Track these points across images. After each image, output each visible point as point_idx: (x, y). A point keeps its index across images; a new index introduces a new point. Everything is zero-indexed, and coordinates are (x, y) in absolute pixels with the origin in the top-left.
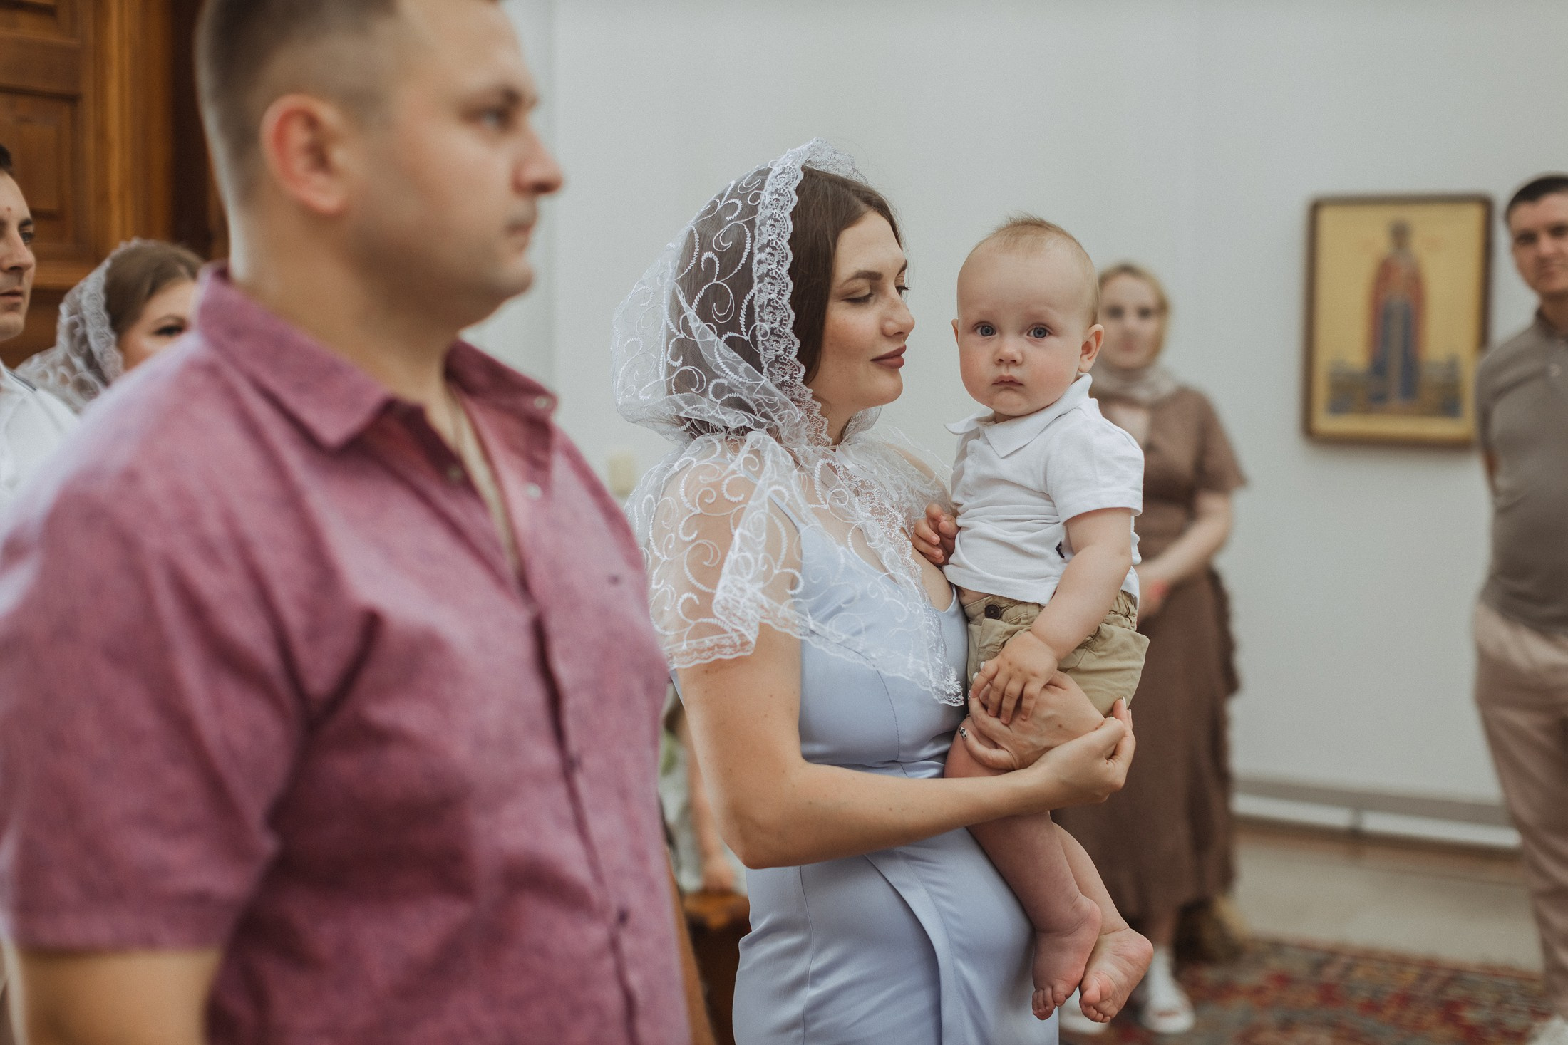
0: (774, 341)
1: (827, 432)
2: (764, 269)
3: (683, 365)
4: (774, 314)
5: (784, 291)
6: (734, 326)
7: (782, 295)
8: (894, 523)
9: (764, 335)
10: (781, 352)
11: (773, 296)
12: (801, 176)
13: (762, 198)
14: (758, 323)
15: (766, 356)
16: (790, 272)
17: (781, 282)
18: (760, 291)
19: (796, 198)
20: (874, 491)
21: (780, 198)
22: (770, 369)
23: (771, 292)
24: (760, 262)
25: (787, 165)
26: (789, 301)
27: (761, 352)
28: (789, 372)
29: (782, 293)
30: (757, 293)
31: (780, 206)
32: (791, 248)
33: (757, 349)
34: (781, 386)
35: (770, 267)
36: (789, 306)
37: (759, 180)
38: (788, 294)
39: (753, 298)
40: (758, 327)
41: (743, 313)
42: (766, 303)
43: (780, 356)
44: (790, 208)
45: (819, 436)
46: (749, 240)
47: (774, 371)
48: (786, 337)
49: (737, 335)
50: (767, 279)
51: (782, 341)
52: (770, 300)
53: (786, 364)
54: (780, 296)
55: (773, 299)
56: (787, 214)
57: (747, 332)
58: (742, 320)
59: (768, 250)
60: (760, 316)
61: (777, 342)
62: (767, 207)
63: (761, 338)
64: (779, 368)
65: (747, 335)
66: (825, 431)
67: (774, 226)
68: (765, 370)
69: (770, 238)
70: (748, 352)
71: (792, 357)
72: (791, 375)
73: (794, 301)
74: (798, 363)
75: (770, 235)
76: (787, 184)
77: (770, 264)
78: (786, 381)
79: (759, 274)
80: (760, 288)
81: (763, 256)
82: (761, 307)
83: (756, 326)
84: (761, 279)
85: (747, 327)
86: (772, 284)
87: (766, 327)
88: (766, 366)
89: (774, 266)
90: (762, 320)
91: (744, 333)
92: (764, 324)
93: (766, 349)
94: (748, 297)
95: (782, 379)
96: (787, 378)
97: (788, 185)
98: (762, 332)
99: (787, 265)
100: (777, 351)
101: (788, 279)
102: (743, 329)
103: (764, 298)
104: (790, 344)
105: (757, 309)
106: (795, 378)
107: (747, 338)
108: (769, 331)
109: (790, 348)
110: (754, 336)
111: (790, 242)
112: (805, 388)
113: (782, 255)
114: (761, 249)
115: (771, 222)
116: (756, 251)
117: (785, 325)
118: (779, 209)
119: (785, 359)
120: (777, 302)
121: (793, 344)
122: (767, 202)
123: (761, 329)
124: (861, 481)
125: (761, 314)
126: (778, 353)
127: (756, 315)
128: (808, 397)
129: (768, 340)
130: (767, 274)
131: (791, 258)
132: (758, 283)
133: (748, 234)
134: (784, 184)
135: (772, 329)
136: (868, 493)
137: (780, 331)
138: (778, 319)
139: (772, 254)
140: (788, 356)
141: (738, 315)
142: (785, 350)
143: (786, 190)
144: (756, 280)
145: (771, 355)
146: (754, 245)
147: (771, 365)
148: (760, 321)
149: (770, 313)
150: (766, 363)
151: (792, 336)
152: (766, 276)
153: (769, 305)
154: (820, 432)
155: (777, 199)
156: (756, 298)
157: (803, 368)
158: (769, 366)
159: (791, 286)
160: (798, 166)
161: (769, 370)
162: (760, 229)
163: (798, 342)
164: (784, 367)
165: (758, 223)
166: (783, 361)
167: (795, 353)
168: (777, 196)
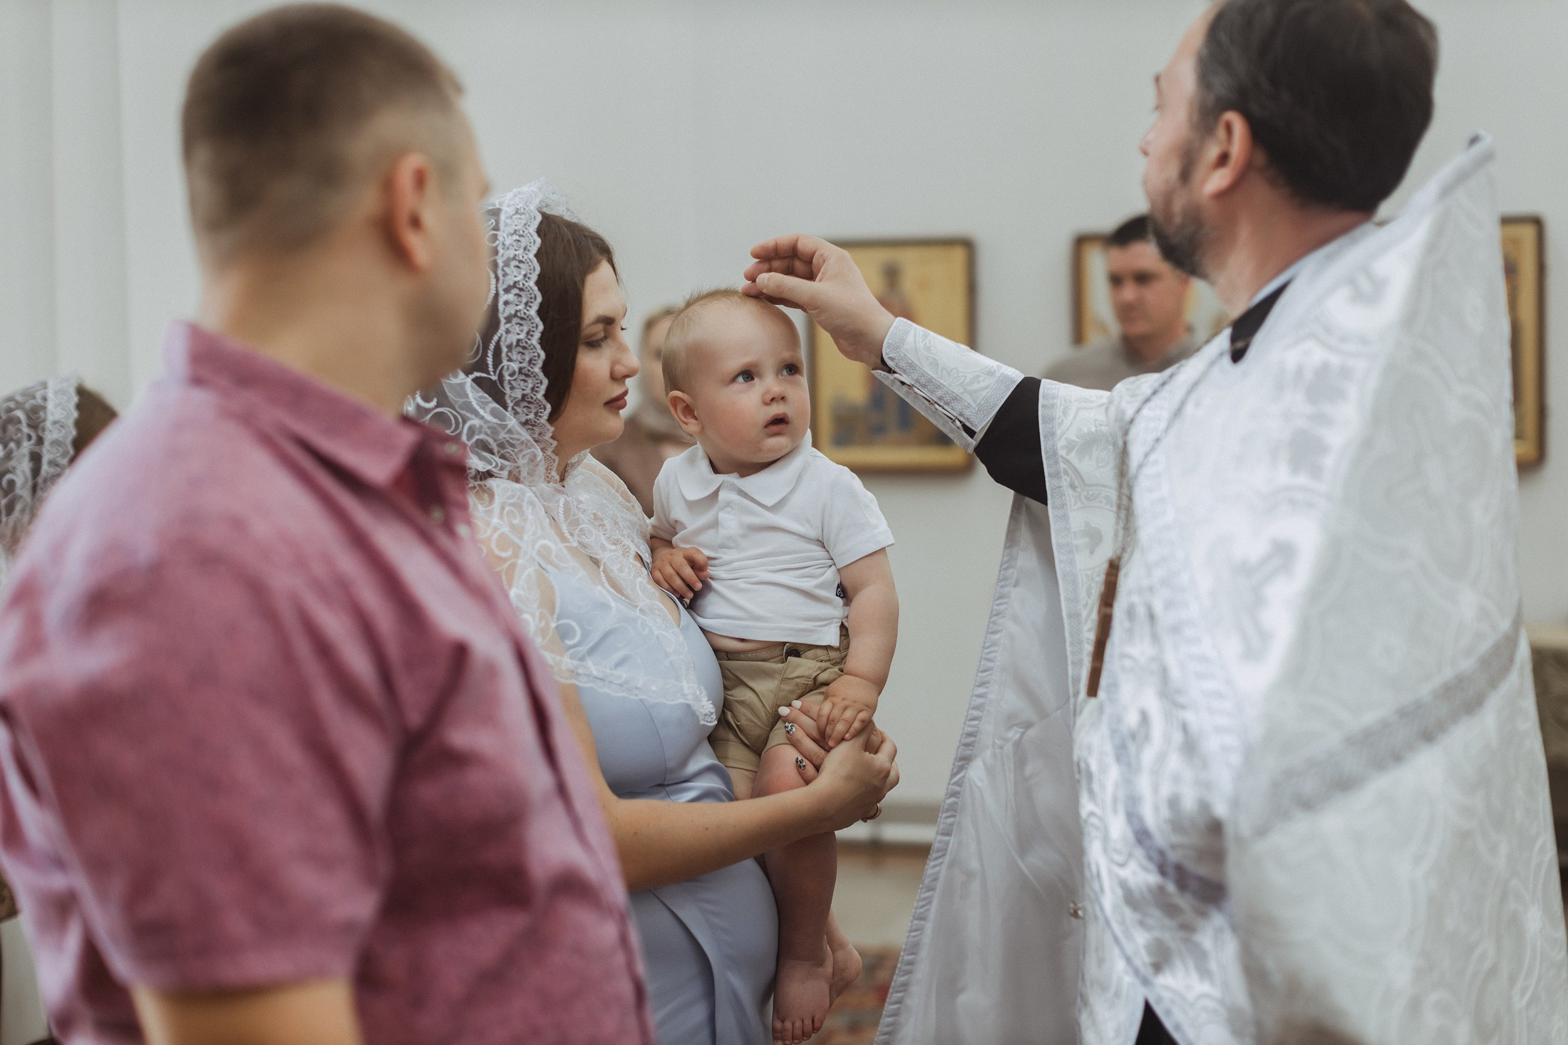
0: (522, 380)
1: (556, 470)
2: (511, 310)
3: (438, 406)
4: (523, 354)
5: (533, 331)
6: (481, 366)
7: (532, 336)
8: (627, 552)
9: (512, 375)
10: (528, 391)
11: (522, 336)
12: (539, 218)
13: (500, 238)
14: (505, 363)
15: (512, 395)
16: (539, 312)
17: (529, 322)
18: (508, 331)
19: (539, 241)
20: (605, 522)
21: (521, 239)
22: (515, 407)
23: (519, 332)
24: (506, 303)
25: (521, 205)
26: (539, 341)
27: (508, 390)
28: (534, 411)
29: (532, 333)
30: (504, 333)
31: (522, 248)
32: (539, 290)
33: (503, 387)
34: (525, 423)
35: (518, 308)
36: (538, 347)
37: (493, 221)
38: (537, 335)
39: (500, 338)
40: (506, 367)
41: (490, 354)
42: (515, 344)
43: (527, 395)
44: (534, 249)
45: (549, 473)
46: (493, 281)
47: (518, 409)
48: (534, 376)
49: (484, 375)
50: (515, 320)
51: (530, 381)
52: (519, 341)
53: (532, 403)
54: (529, 337)
55: (522, 340)
56: (531, 255)
57: (495, 372)
58: (490, 360)
59: (515, 291)
60: (507, 356)
61: (525, 381)
62: (508, 248)
63: (507, 378)
64: (525, 407)
65: (495, 375)
66: (555, 469)
67: (518, 267)
68: (510, 409)
69: (516, 279)
70: (494, 390)
71: (540, 396)
72: (536, 414)
73: (543, 341)
74: (544, 401)
75: (515, 276)
76: (525, 225)
77: (517, 305)
78: (530, 419)
79: (506, 314)
80: (507, 329)
81: (510, 297)
82: (510, 347)
83: (503, 367)
84: (509, 320)
85: (495, 367)
86: (521, 325)
87: (515, 366)
88: (510, 404)
89: (521, 307)
90: (510, 360)
91: (492, 373)
92: (511, 364)
93: (512, 388)
94: (496, 338)
95: (527, 417)
96: (531, 416)
97: (527, 227)
98: (510, 372)
99: (535, 306)
100: (523, 390)
101: (537, 320)
102: (491, 369)
103: (513, 338)
104: (538, 383)
105: (505, 350)
106: (540, 416)
107: (494, 378)
108: (517, 370)
109: (538, 387)
110: (501, 376)
111: (537, 283)
112: (548, 426)
113: (530, 296)
114: (507, 290)
115: (515, 263)
116: (501, 292)
117: (534, 364)
118: (522, 250)
119: (532, 398)
120: (526, 342)
121: (541, 383)
122: (507, 243)
123: (508, 369)
124: (594, 514)
125: (509, 354)
126: (525, 392)
127: (504, 355)
128: (548, 436)
129: (515, 380)
130: (515, 315)
131: (539, 299)
132: (506, 323)
133: (493, 276)
134: (523, 224)
135: (521, 369)
136: (600, 525)
137: (529, 370)
138: (527, 359)
139: (520, 296)
140: (535, 395)
141: (485, 355)
142: (533, 389)
143: (526, 231)
144: (503, 321)
145: (518, 394)
146: (499, 286)
147: (517, 404)
148: (508, 361)
149: (519, 353)
150: (512, 401)
151: (541, 375)
152: (514, 317)
153: (518, 345)
154: (551, 469)
155: (519, 241)
156: (503, 339)
157: (549, 407)
158: (514, 405)
159: (541, 327)
160: (532, 207)
161: (513, 409)
162: (503, 270)
163: (546, 382)
164: (529, 406)
165: (501, 264)
166: (530, 400)
167: (542, 392)
168: (517, 238)
